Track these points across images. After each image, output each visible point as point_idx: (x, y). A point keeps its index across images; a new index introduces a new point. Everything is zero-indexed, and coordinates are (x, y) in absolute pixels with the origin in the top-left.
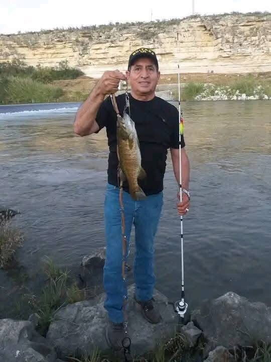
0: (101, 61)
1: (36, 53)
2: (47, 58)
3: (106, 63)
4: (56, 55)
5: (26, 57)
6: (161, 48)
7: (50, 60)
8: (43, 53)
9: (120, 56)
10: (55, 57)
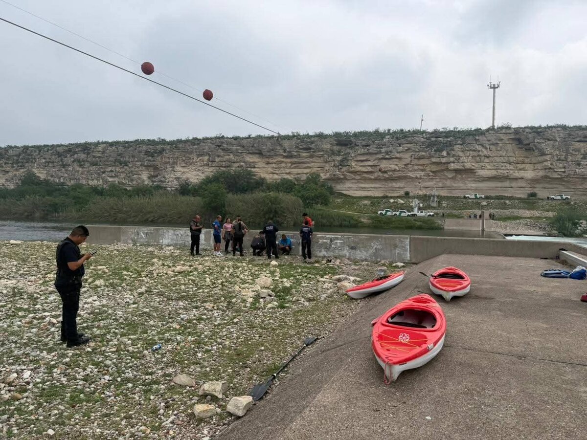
0: (365, 175)
1: (271, 161)
2: (286, 167)
3: (373, 177)
4: (298, 165)
5: (256, 166)
6: (459, 162)
7: (288, 171)
8: (282, 162)
9: (395, 170)
10: (295, 168)
